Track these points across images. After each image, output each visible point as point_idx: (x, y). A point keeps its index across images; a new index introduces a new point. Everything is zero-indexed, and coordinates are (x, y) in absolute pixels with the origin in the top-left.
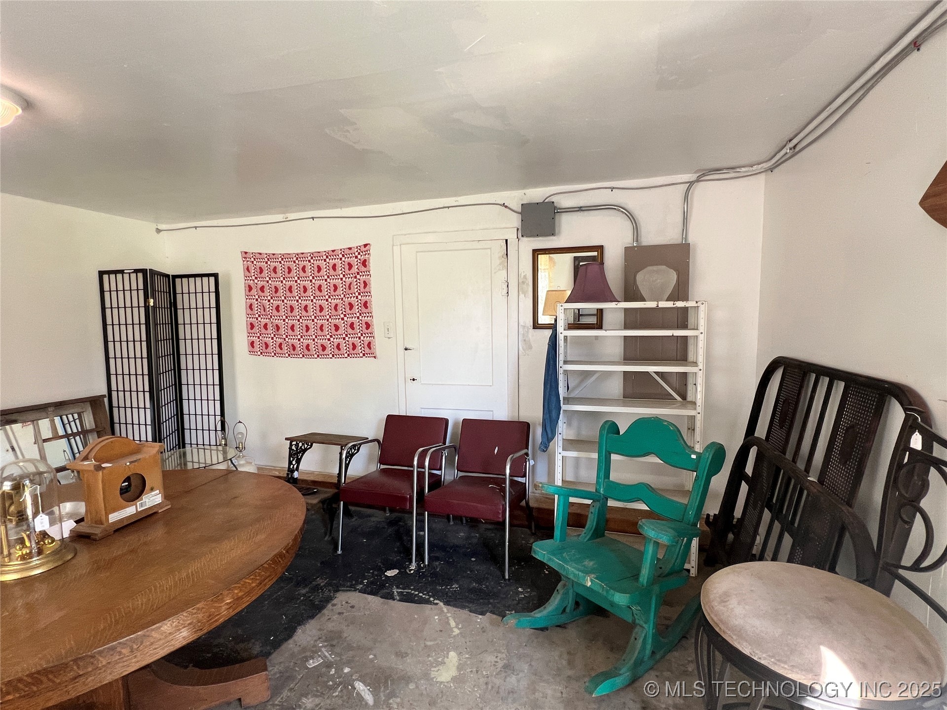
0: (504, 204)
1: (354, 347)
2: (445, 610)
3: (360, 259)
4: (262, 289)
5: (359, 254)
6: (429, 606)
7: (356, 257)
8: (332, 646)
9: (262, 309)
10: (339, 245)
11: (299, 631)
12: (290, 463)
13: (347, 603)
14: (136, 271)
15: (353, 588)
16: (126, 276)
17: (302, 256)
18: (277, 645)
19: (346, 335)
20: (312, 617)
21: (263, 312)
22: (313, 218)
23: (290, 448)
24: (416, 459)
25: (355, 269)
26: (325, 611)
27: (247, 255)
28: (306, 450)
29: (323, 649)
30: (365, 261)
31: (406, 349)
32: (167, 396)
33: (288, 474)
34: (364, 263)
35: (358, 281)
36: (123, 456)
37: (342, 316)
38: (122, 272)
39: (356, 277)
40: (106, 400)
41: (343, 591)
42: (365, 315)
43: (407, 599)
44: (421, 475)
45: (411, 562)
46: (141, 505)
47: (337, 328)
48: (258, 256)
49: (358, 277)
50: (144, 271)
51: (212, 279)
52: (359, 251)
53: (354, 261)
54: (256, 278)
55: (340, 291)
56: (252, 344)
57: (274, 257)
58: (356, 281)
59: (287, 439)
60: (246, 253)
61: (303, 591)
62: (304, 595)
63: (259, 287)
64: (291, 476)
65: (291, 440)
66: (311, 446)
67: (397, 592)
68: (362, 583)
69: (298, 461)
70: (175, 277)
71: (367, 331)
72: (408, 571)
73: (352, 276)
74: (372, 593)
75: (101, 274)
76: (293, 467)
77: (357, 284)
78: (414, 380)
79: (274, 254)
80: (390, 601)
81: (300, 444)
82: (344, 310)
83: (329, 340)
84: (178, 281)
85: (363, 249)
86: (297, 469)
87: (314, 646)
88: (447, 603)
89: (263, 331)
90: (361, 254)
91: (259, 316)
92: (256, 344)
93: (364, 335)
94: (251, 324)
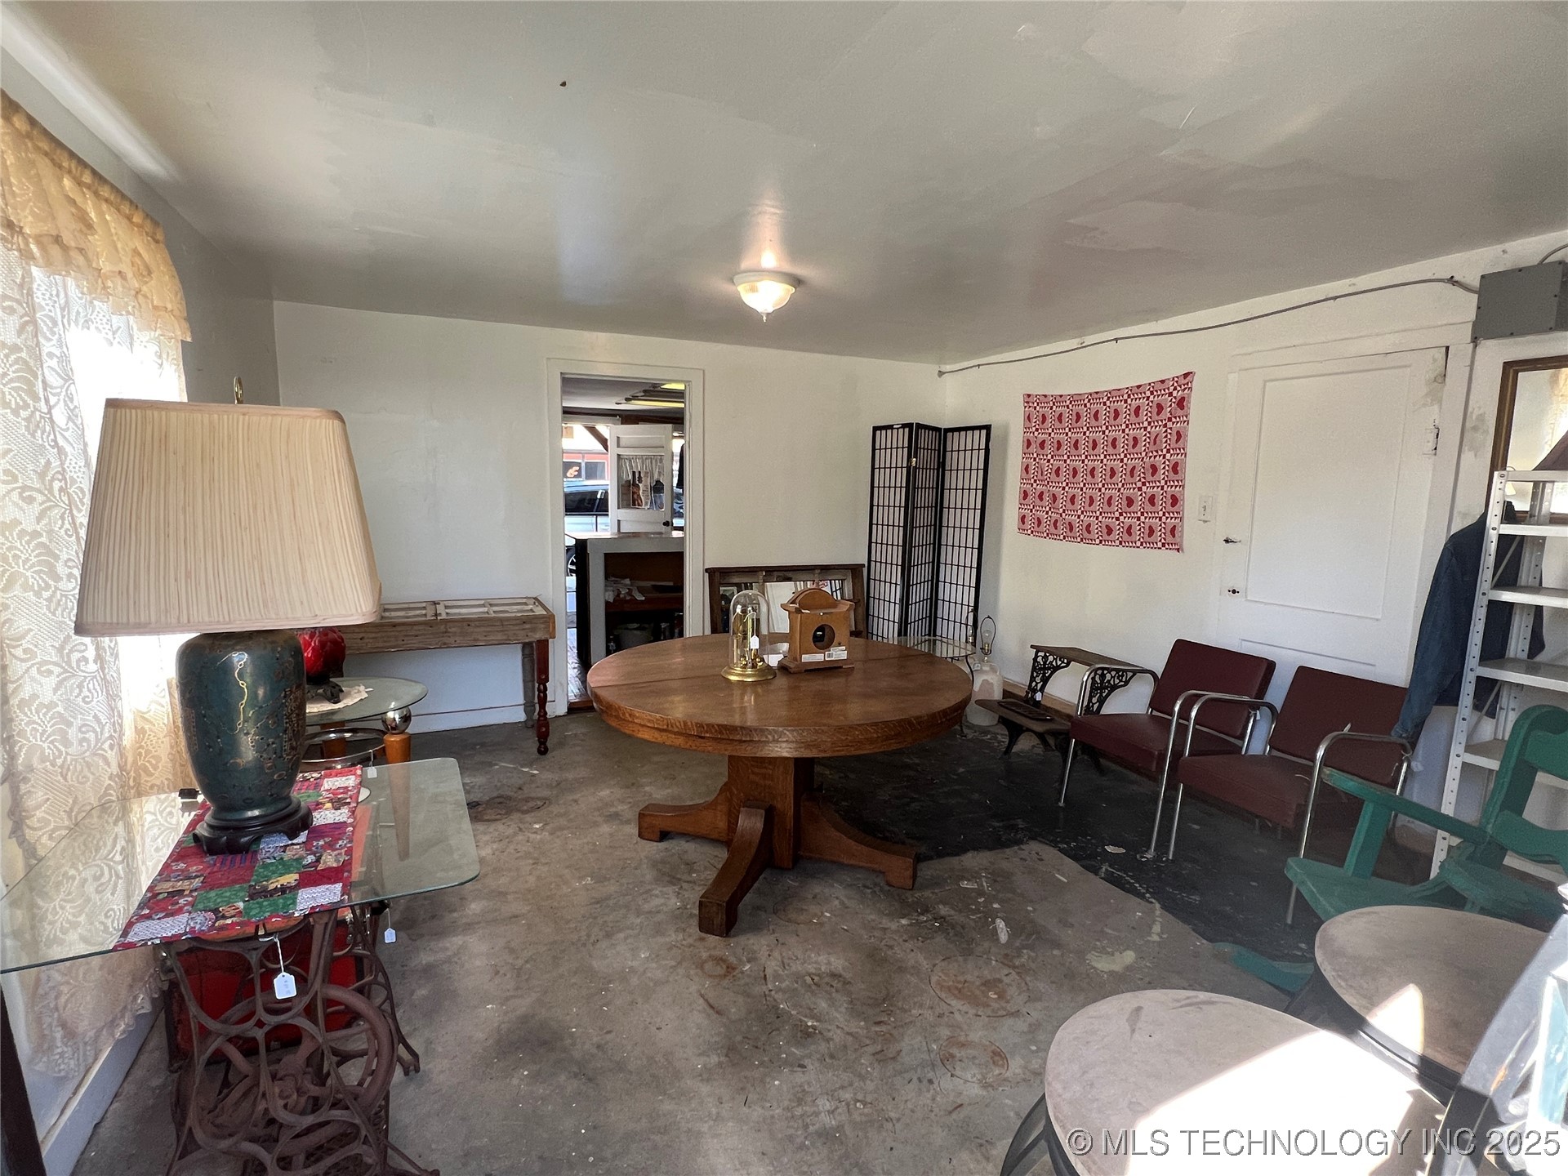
0: (1452, 277)
1: (1151, 532)
2: (1158, 913)
3: (1175, 398)
4: (1042, 445)
5: (1175, 389)
6: (1138, 900)
7: (1170, 394)
8: (995, 881)
9: (1040, 472)
10: (1147, 376)
11: (970, 855)
12: (1032, 679)
13: (1037, 853)
14: (904, 426)
15: (1054, 844)
16: (895, 431)
17: (1096, 396)
18: (940, 855)
19: (1142, 514)
20: (990, 849)
21: (1040, 477)
22: (1116, 340)
23: (1035, 660)
24: (1179, 703)
25: (1166, 414)
26: (1007, 850)
27: (1030, 399)
28: (1058, 668)
29: (983, 879)
30: (1183, 399)
31: (1227, 541)
32: (919, 573)
33: (1027, 693)
34: (1181, 403)
35: (1169, 431)
36: (822, 607)
37: (1139, 484)
38: (891, 427)
39: (1165, 425)
40: (865, 571)
41: (1040, 842)
42: (1172, 483)
43: (1111, 879)
44: (1182, 730)
45: (1149, 848)
46: (829, 655)
47: (1130, 502)
48: (1042, 398)
49: (1170, 424)
50: (910, 425)
51: (984, 432)
52: (1176, 384)
53: (1166, 401)
54: (1037, 430)
55: (1141, 447)
56: (1023, 519)
57: (1061, 399)
58: (1166, 431)
59: (1032, 647)
60: (1029, 396)
61: (997, 824)
62: (994, 828)
63: (1039, 442)
64: (1032, 696)
65: (1038, 649)
66: (1068, 664)
67: (1106, 870)
68: (1068, 844)
69: (1045, 680)
70: (947, 430)
71: (1172, 509)
72: (1138, 856)
73: (1160, 423)
74: (1075, 858)
75: (875, 429)
76: (1036, 685)
77: (1166, 436)
78: (1234, 592)
79: (1061, 396)
80: (1091, 876)
81: (1051, 658)
82: (1142, 475)
83: (1117, 519)
84: (949, 435)
85: (1182, 381)
86: (1042, 690)
87: (976, 872)
88: (1164, 907)
89: (1038, 501)
90: (1179, 388)
91: (1035, 481)
92: (1028, 520)
93: (1167, 515)
94: (1025, 492)
